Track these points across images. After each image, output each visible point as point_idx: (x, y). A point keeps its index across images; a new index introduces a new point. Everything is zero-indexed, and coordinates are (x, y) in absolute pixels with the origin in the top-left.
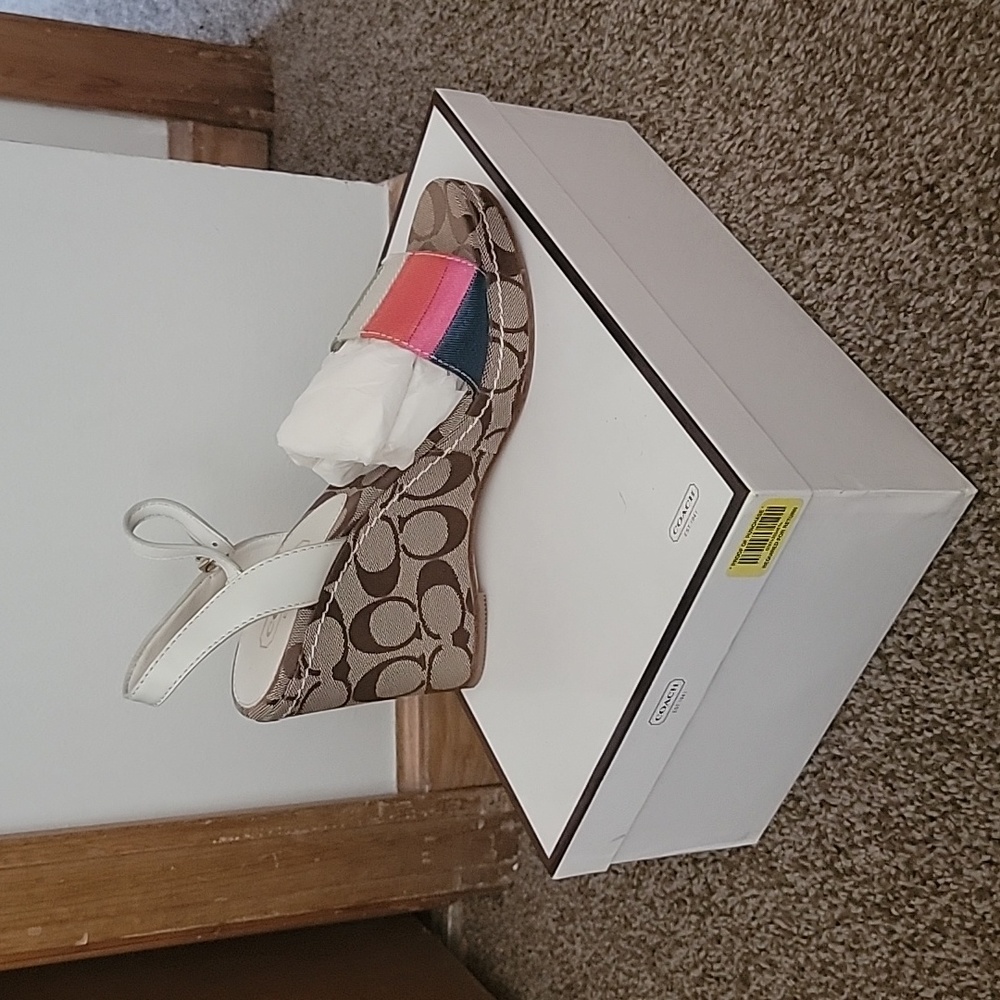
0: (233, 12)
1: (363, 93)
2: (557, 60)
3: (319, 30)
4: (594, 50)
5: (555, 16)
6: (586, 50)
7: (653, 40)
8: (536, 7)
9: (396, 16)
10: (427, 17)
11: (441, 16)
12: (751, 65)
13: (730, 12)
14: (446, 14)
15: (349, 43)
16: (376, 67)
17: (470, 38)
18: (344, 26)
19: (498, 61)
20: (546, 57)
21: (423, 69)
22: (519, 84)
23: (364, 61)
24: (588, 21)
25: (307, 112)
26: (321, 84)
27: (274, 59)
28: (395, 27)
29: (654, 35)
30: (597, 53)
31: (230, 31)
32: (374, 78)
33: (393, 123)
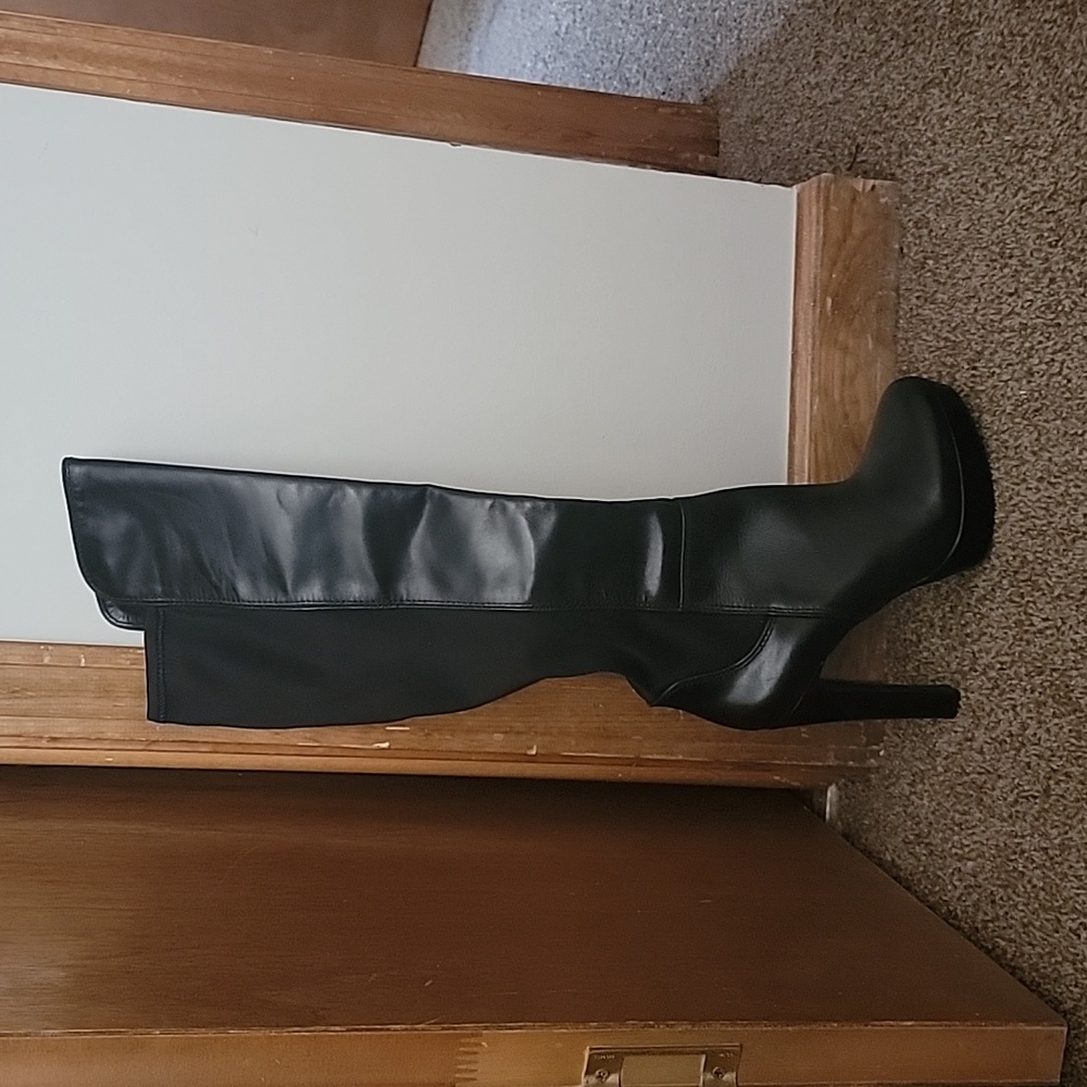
0: (689, 77)
1: (789, 128)
2: (937, 81)
3: (758, 83)
4: (966, 69)
5: (937, 46)
6: (958, 70)
7: (1008, 55)
8: (924, 41)
9: (818, 62)
10: (842, 60)
11: (852, 57)
12: (1076, 65)
13: (1064, 26)
14: (856, 55)
15: (780, 89)
16: (800, 106)
17: (873, 72)
18: (776, 76)
19: (894, 88)
20: (928, 80)
21: (838, 102)
22: (909, 104)
23: (792, 102)
24: (962, 46)
25: (745, 152)
26: (756, 126)
27: (720, 112)
28: (817, 72)
29: (1008, 51)
30: (967, 71)
31: (686, 93)
32: (798, 116)
33: (811, 150)
